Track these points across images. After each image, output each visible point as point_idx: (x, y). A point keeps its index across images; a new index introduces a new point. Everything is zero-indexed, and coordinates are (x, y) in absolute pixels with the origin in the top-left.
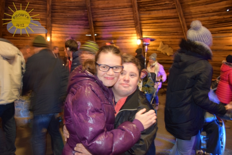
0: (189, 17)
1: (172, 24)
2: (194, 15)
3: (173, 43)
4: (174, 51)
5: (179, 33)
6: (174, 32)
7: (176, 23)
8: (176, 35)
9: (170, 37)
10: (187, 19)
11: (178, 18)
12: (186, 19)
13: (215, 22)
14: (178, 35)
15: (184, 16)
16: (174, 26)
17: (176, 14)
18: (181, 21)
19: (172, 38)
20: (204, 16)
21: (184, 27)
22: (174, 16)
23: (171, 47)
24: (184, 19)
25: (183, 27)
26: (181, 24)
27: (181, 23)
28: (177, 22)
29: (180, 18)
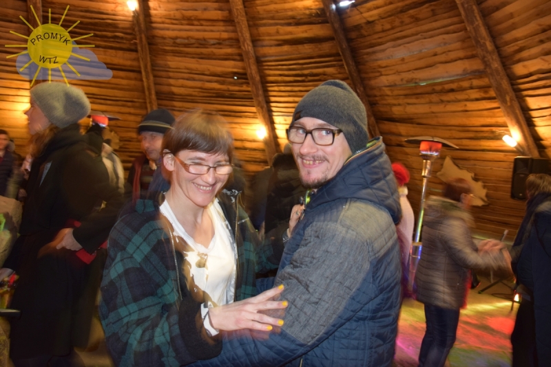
0: (163, 74)
1: (124, 82)
2: (173, 72)
3: (119, 123)
4: (120, 141)
5: (137, 104)
6: (125, 99)
7: (133, 82)
8: (129, 107)
9: (116, 109)
10: (158, 79)
11: (140, 72)
12: (155, 76)
13: (214, 93)
14: (133, 107)
15: (153, 70)
16: (128, 87)
17: (135, 63)
18: (144, 79)
19: (119, 113)
20: (194, 80)
21: (150, 94)
22: (130, 66)
23: (116, 132)
24: (151, 78)
25: (147, 93)
26: (143, 87)
27: (145, 84)
28: (136, 79)
29: (143, 73)
